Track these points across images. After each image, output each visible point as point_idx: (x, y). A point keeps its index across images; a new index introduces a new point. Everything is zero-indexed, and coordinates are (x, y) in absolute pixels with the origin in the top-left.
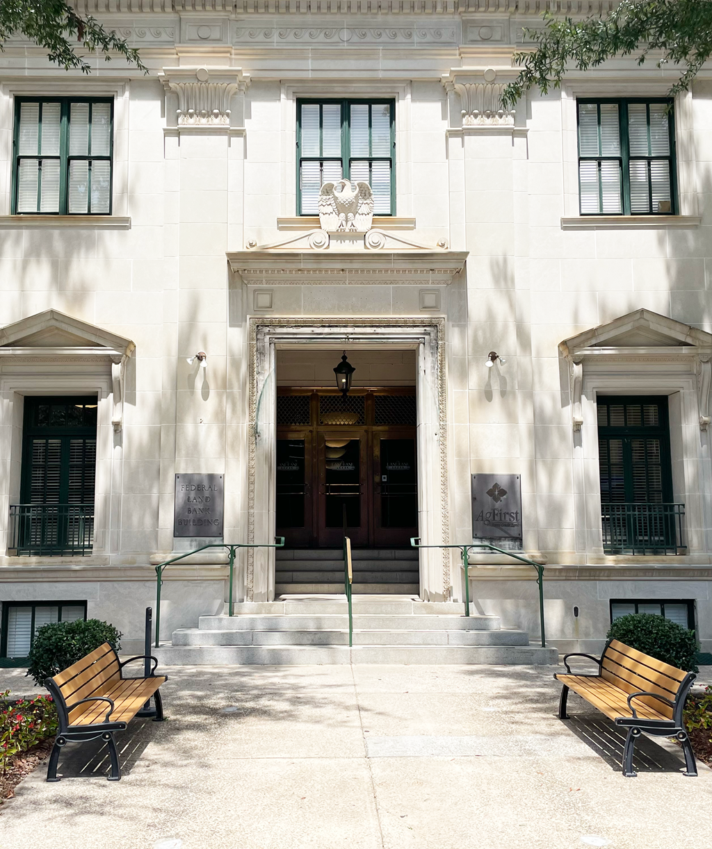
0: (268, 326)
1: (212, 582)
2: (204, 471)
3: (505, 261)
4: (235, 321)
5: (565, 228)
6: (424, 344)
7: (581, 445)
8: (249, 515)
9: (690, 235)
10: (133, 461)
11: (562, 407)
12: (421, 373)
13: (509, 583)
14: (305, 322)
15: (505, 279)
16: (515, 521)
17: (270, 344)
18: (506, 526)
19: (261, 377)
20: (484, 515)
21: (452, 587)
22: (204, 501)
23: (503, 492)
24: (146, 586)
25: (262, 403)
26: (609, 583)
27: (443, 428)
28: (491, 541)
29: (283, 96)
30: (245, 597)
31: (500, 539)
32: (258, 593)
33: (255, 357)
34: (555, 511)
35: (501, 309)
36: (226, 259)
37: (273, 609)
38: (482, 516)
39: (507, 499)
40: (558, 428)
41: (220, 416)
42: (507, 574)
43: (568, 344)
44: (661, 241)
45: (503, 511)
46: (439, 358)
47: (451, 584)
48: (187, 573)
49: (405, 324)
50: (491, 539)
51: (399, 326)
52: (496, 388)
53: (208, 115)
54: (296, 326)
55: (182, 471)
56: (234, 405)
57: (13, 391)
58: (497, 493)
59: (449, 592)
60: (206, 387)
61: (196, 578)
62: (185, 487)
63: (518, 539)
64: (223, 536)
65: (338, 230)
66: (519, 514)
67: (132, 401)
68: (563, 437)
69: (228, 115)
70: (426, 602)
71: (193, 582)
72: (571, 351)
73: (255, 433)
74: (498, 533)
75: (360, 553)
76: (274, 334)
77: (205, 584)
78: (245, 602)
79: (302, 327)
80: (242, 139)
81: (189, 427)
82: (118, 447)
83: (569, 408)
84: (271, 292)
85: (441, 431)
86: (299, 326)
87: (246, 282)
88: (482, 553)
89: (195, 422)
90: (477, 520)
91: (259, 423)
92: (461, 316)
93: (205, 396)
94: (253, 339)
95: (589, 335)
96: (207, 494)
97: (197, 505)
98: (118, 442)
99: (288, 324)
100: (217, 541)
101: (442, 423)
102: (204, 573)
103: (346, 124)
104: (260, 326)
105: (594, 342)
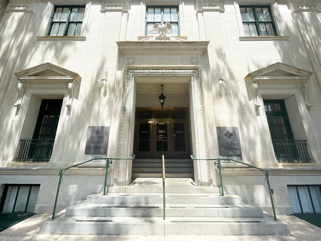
0: (132, 69)
1: (99, 176)
2: (100, 125)
3: (221, 49)
4: (119, 68)
5: (241, 40)
6: (193, 76)
7: (259, 116)
8: (119, 145)
9: (285, 42)
10: (73, 122)
11: (249, 101)
12: (193, 87)
13: (239, 177)
14: (146, 68)
15: (222, 54)
16: (238, 147)
17: (132, 76)
18: (234, 150)
19: (128, 88)
20: (224, 145)
21: (212, 179)
22: (100, 138)
23: (231, 135)
24: (68, 177)
25: (128, 98)
26: (285, 177)
27: (203, 107)
28: (228, 157)
29: (141, 3)
30: (114, 184)
31: (232, 156)
32: (120, 182)
33: (126, 81)
34: (252, 144)
35: (221, 64)
36: (117, 48)
37: (127, 190)
38: (223, 145)
39: (233, 138)
40: (248, 109)
41: (110, 103)
42: (238, 173)
43: (251, 75)
44: (275, 44)
45: (232, 143)
46: (200, 81)
47: (212, 178)
48: (87, 172)
49: (185, 69)
50: (228, 156)
51: (183, 70)
52: (223, 92)
53: (115, 6)
54: (143, 70)
55: (91, 125)
56: (116, 98)
57: (31, 94)
58: (228, 135)
59: (211, 181)
60: (105, 92)
61: (92, 174)
62: (92, 132)
63: (240, 156)
64: (106, 154)
65: (159, 36)
66: (239, 144)
67: (77, 98)
68: (251, 112)
69: (122, 6)
70: (200, 186)
71: (91, 176)
72: (252, 78)
73: (124, 109)
74: (231, 153)
75: (168, 160)
76: (134, 72)
77: (96, 177)
78: (114, 186)
79: (145, 70)
80: (127, 14)
81: (96, 107)
82: (68, 116)
83: (252, 101)
84: (134, 59)
85: (202, 109)
86: (144, 69)
87: (124, 54)
88: (224, 162)
89: (99, 105)
90: (221, 147)
91: (126, 106)
92: (207, 66)
93: (105, 95)
94: (125, 74)
95: (259, 72)
96: (100, 135)
97: (96, 140)
98: (69, 113)
99: (140, 69)
100: (104, 157)
101: (202, 106)
102: (95, 172)
103: (162, 12)
104: (129, 69)
105: (261, 75)
